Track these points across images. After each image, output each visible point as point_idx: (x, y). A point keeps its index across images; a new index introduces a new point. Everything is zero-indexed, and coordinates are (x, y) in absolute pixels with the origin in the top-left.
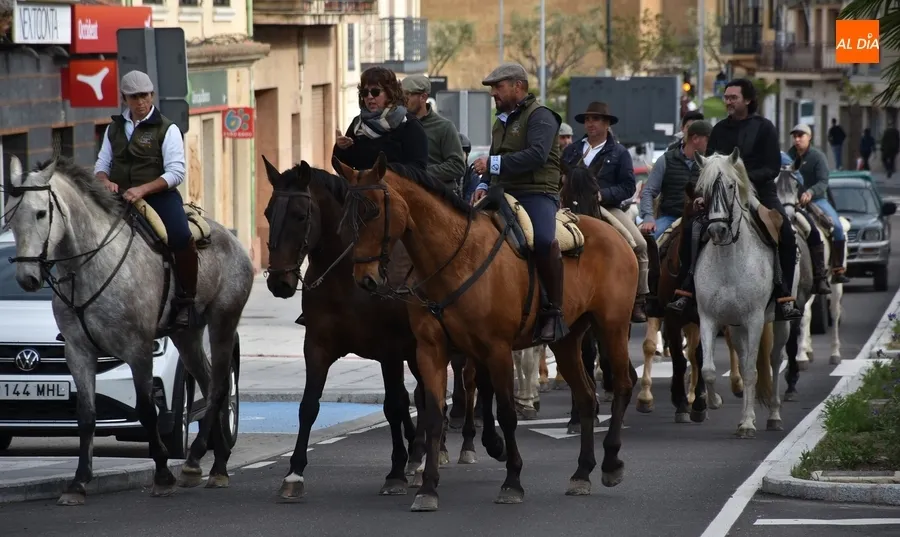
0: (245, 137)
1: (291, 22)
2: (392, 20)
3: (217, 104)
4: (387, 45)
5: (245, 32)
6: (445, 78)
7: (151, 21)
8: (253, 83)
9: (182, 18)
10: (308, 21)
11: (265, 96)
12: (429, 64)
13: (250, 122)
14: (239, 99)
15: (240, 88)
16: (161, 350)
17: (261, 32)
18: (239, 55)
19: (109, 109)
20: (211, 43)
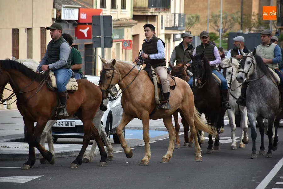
0: (129, 49)
1: (144, 14)
2: (175, 14)
3: (121, 39)
4: (173, 22)
5: (130, 17)
6: (191, 32)
7: (102, 13)
8: (132, 32)
9: (112, 13)
10: (149, 14)
11: (135, 36)
12: (186, 28)
13: (131, 45)
14: (128, 38)
15: (128, 34)
17: (135, 17)
18: (128, 24)
19: (89, 40)
20: (120, 20)
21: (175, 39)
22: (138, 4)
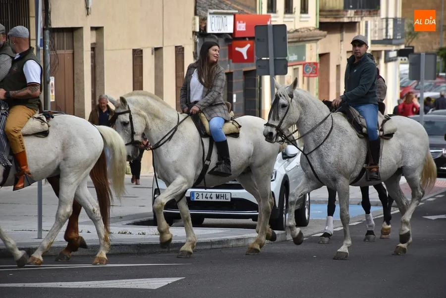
0: (314, 77)
1: (338, 20)
2: (387, 19)
3: (301, 61)
4: (384, 31)
5: (314, 26)
6: (413, 47)
7: (271, 21)
8: (318, 50)
9: (285, 20)
10: (346, 20)
11: (324, 57)
12: (404, 40)
13: (316, 70)
14: (311, 59)
15: (312, 53)
16: (273, 178)
17: (323, 26)
18: (312, 37)
19: (250, 64)
20: (298, 31)
21: (387, 58)
22: (327, 5)
